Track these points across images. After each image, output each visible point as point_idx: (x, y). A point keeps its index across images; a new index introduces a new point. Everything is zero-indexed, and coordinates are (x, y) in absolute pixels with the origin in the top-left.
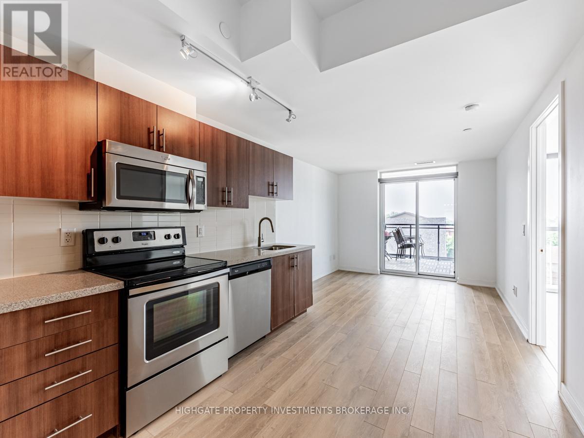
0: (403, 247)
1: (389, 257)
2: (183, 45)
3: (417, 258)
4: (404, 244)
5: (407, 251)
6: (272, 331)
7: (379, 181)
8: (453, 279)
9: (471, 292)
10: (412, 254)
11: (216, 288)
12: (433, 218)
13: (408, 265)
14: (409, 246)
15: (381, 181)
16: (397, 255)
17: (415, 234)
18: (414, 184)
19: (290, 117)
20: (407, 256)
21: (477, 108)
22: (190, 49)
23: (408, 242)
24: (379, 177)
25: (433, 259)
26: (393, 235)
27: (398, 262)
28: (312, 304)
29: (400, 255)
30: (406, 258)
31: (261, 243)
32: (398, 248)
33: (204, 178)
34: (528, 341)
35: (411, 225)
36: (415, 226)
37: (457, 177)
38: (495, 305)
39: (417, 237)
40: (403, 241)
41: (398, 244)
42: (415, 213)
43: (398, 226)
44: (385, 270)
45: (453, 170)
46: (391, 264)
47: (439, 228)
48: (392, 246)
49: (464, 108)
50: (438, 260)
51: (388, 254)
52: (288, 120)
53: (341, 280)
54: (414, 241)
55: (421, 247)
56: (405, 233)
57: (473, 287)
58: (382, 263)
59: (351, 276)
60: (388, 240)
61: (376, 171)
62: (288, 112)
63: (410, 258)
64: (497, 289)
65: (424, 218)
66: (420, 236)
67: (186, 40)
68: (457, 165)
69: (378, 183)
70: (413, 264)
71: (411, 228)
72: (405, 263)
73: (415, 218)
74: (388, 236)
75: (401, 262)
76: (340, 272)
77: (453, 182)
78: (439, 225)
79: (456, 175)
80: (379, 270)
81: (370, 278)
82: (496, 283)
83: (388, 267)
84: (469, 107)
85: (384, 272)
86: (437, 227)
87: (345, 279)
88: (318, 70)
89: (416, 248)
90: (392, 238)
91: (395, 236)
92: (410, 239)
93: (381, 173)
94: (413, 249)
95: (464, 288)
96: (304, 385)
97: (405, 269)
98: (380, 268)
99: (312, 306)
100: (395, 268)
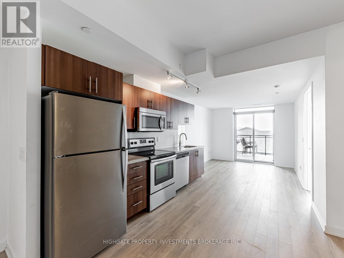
0: (246, 148)
1: (238, 153)
2: (168, 74)
3: (254, 153)
4: (246, 146)
5: (249, 150)
6: (189, 183)
7: (234, 114)
8: (272, 164)
9: (281, 170)
10: (251, 151)
11: (172, 162)
12: (263, 131)
13: (249, 156)
14: (250, 147)
15: (234, 113)
16: (243, 152)
17: (253, 141)
18: (252, 115)
19: (198, 91)
20: (248, 153)
21: (279, 87)
22: (171, 76)
23: (249, 145)
24: (233, 112)
25: (263, 154)
26: (240, 141)
27: (244, 155)
28: (204, 173)
29: (245, 152)
30: (248, 154)
31: (181, 145)
32: (243, 148)
33: (165, 118)
34: (304, 189)
35: (250, 136)
36: (252, 136)
37: (274, 112)
38: (292, 175)
39: (253, 142)
40: (246, 144)
41: (243, 146)
42: (252, 128)
43: (243, 136)
44: (236, 159)
45: (272, 108)
46: (240, 156)
47: (266, 138)
48: (240, 147)
49: (274, 87)
50: (265, 155)
51: (238, 151)
52: (197, 93)
53: (215, 164)
54: (252, 145)
55: (256, 148)
56: (247, 140)
57: (282, 168)
58: (235, 156)
59: (219, 162)
60: (238, 144)
61: (232, 108)
62: (197, 89)
63: (250, 153)
64: (294, 168)
65: (258, 131)
66: (255, 142)
67: (169, 73)
68: (274, 106)
69: (233, 115)
70: (251, 157)
71: (250, 137)
72: (247, 156)
73: (252, 131)
74: (238, 141)
75: (245, 156)
76: (213, 160)
77: (273, 114)
78: (266, 136)
79: (274, 111)
80: (234, 159)
81: (229, 163)
82: (294, 166)
83: (238, 157)
84: (276, 86)
85: (236, 160)
86: (265, 137)
87: (217, 163)
88: (214, 77)
89: (253, 148)
90: (240, 143)
91: (242, 142)
92: (250, 143)
93: (234, 109)
94: (251, 148)
95: (278, 168)
96: (208, 200)
97: (247, 159)
98: (234, 158)
99: (204, 174)
100: (242, 158)
